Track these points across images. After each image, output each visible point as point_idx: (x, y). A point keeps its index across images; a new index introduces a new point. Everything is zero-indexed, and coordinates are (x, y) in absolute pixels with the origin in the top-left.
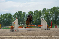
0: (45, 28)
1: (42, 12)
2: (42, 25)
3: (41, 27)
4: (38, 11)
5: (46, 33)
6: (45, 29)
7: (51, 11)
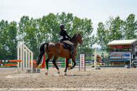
0: (29, 69)
1: (18, 25)
2: (20, 61)
3: (18, 65)
4: (7, 22)
5: (33, 82)
6: (29, 71)
7: (43, 24)
